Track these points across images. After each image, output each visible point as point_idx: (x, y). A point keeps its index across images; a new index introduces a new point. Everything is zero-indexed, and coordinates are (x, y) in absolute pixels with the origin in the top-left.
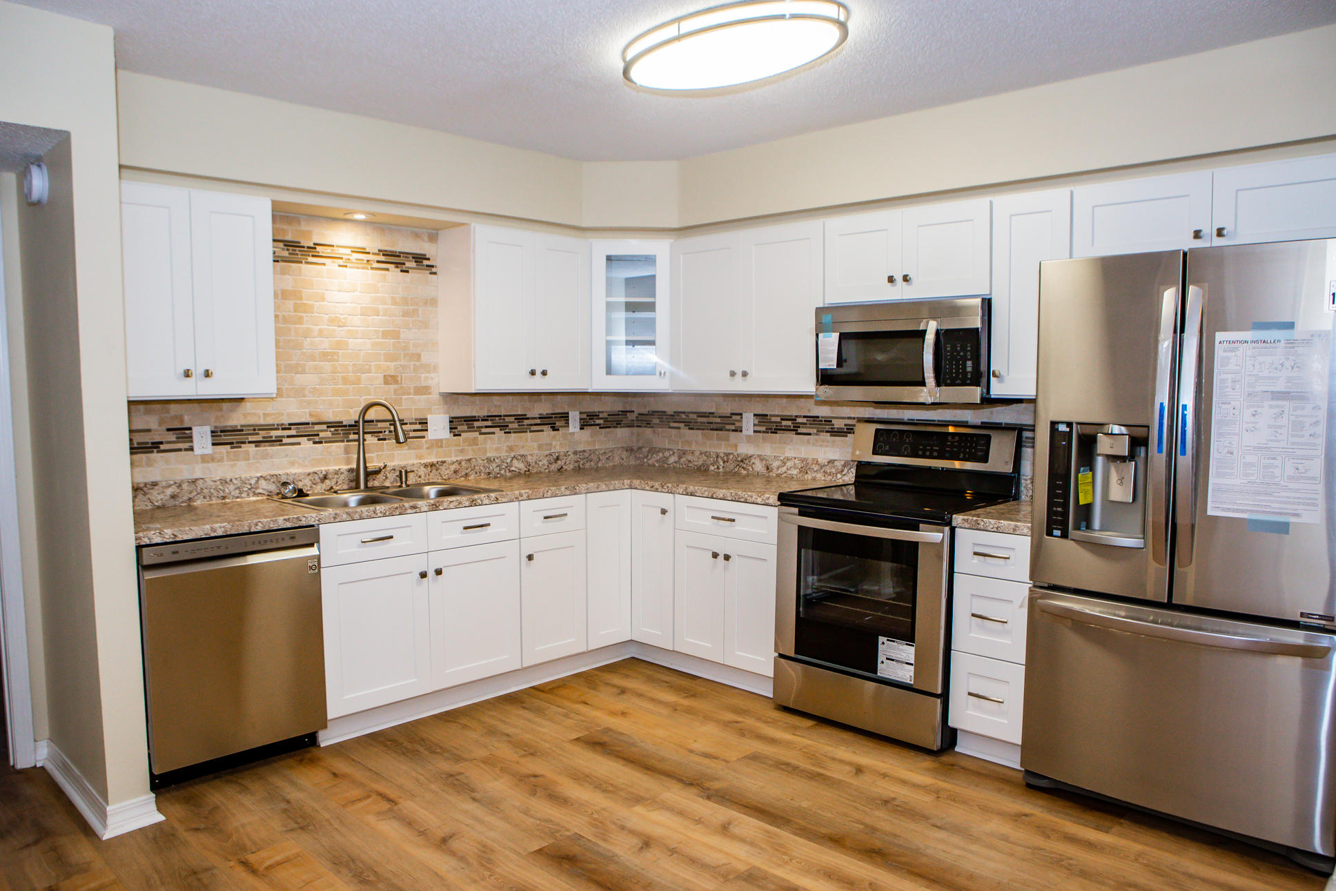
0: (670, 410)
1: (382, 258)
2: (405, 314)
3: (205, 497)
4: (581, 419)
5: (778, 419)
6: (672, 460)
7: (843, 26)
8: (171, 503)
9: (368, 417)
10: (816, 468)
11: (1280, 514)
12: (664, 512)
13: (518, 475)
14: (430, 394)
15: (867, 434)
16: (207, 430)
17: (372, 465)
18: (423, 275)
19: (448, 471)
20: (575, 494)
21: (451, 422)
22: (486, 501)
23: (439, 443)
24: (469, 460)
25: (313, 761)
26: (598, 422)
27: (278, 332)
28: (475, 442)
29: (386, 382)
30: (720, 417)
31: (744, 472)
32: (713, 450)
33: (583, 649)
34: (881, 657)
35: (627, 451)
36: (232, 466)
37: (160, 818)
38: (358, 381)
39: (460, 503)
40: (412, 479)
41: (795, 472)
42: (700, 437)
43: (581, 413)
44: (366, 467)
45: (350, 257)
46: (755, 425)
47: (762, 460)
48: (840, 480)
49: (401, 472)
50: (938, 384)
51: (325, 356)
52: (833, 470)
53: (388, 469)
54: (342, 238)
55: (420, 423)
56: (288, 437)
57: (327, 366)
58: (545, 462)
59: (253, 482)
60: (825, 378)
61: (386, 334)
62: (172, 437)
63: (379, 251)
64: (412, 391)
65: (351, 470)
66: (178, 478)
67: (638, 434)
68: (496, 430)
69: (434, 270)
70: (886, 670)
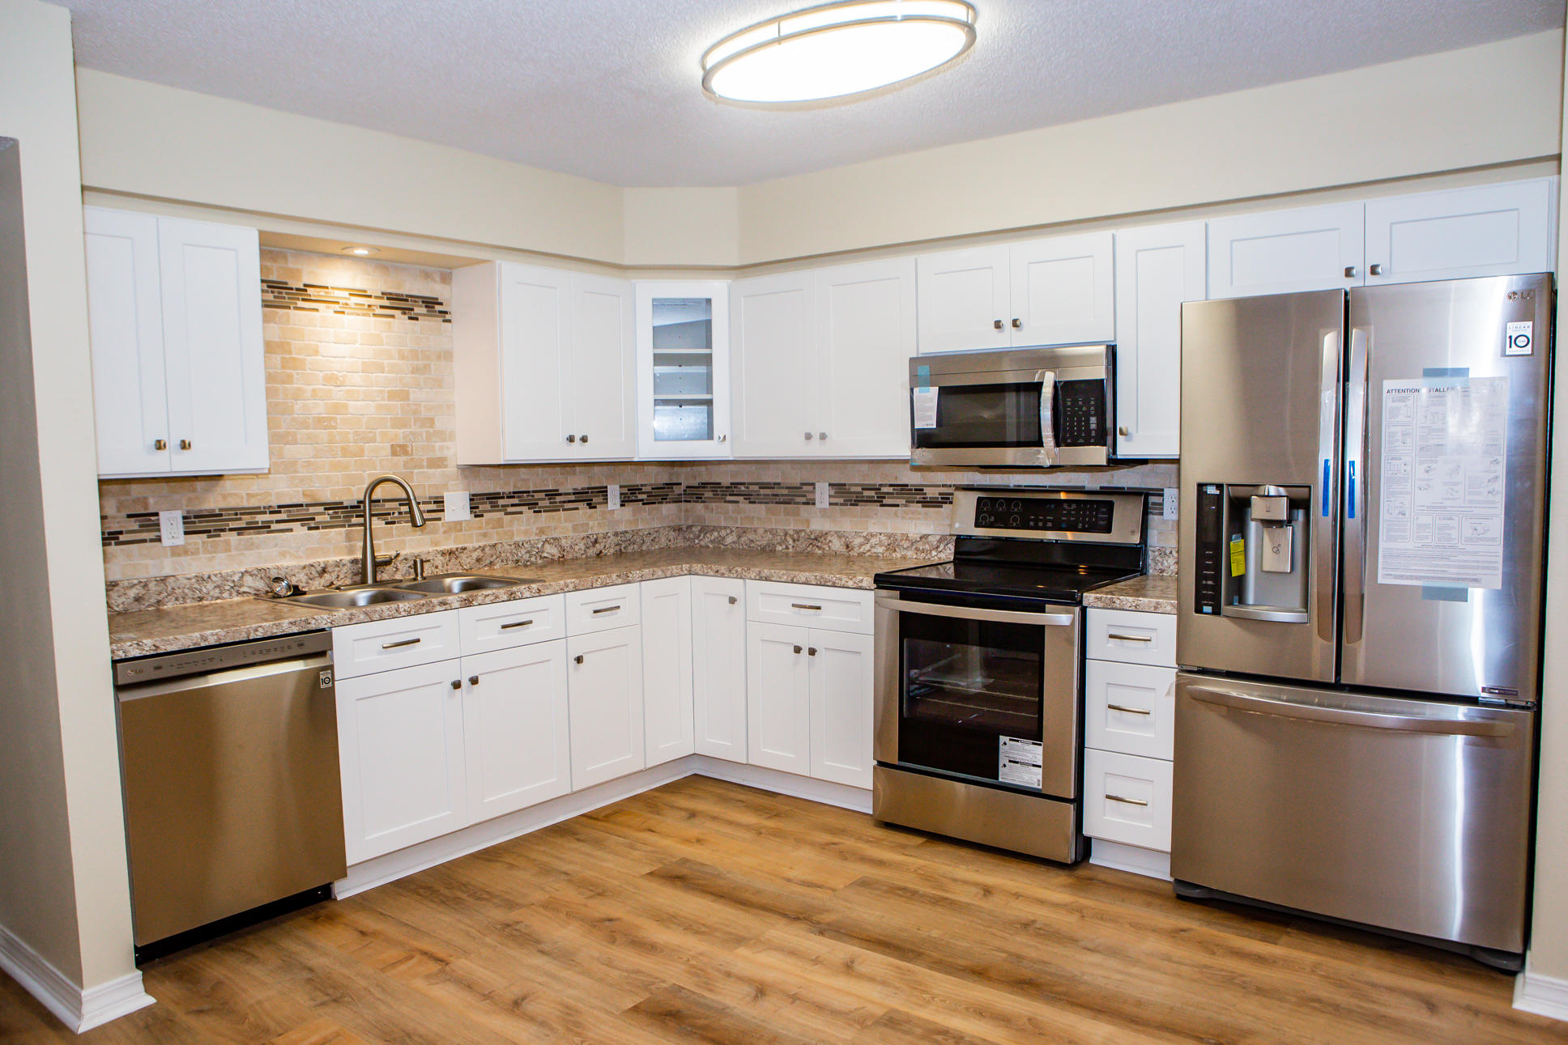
0: (726, 481)
1: (386, 303)
2: (415, 370)
3: (177, 599)
4: (621, 494)
5: (859, 489)
6: (729, 540)
7: (970, 28)
8: (136, 607)
9: (374, 497)
10: (906, 544)
11: (1458, 579)
12: (732, 601)
13: (551, 562)
14: (446, 466)
15: (967, 504)
16: (178, 515)
17: (381, 554)
18: (436, 323)
19: (468, 560)
20: (629, 582)
21: (471, 500)
22: (527, 594)
23: (457, 526)
24: (494, 546)
25: (331, 918)
26: (641, 497)
27: (270, 393)
28: (499, 524)
29: (394, 453)
30: (787, 488)
31: (820, 552)
32: (780, 527)
33: (641, 767)
34: (1003, 760)
35: (674, 530)
36: (210, 559)
37: (150, 1000)
38: (361, 452)
39: (497, 597)
40: (428, 570)
41: (880, 550)
42: (763, 513)
43: (621, 487)
44: (374, 557)
45: (348, 302)
46: (830, 496)
47: (840, 537)
48: (935, 557)
49: (415, 562)
50: (1058, 444)
51: (320, 422)
52: (927, 547)
53: (399, 558)
54: (338, 277)
55: (435, 502)
56: (278, 522)
57: (323, 434)
58: (582, 546)
59: (236, 578)
60: (922, 439)
61: (393, 395)
62: (134, 525)
63: (383, 293)
64: (425, 464)
65: (355, 561)
66: (143, 575)
67: (687, 511)
68: (524, 509)
69: (448, 317)
70: (1009, 774)
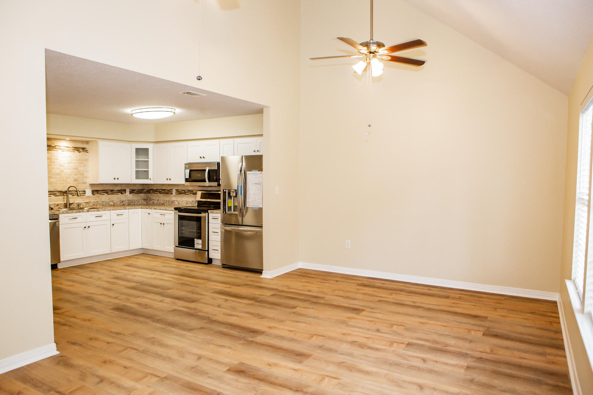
0: (155, 189)
1: (74, 149)
2: (80, 163)
4: (130, 191)
5: (181, 191)
6: (155, 202)
7: (174, 113)
9: (69, 190)
10: (189, 203)
12: (149, 214)
13: (111, 206)
14: (86, 184)
15: (199, 193)
17: (70, 202)
18: (85, 153)
19: (91, 204)
20: (125, 209)
21: (92, 191)
22: (102, 210)
23: (89, 197)
24: (97, 202)
26: (135, 192)
27: (48, 168)
28: (99, 197)
29: (74, 181)
30: (167, 190)
31: (173, 205)
32: (166, 199)
33: (128, 249)
34: (195, 244)
35: (144, 200)
38: (67, 181)
39: (95, 210)
40: (81, 206)
41: (185, 204)
42: (163, 196)
43: (130, 189)
44: (69, 203)
45: (65, 149)
46: (176, 192)
47: (177, 201)
48: (195, 205)
49: (78, 204)
50: (209, 182)
51: (58, 174)
52: (193, 203)
53: (75, 203)
54: (63, 144)
55: (84, 192)
57: (58, 176)
58: (119, 202)
60: (187, 180)
61: (74, 169)
63: (73, 147)
64: (81, 183)
65: (65, 203)
67: (147, 195)
68: (105, 194)
69: (87, 152)
70: (196, 246)
